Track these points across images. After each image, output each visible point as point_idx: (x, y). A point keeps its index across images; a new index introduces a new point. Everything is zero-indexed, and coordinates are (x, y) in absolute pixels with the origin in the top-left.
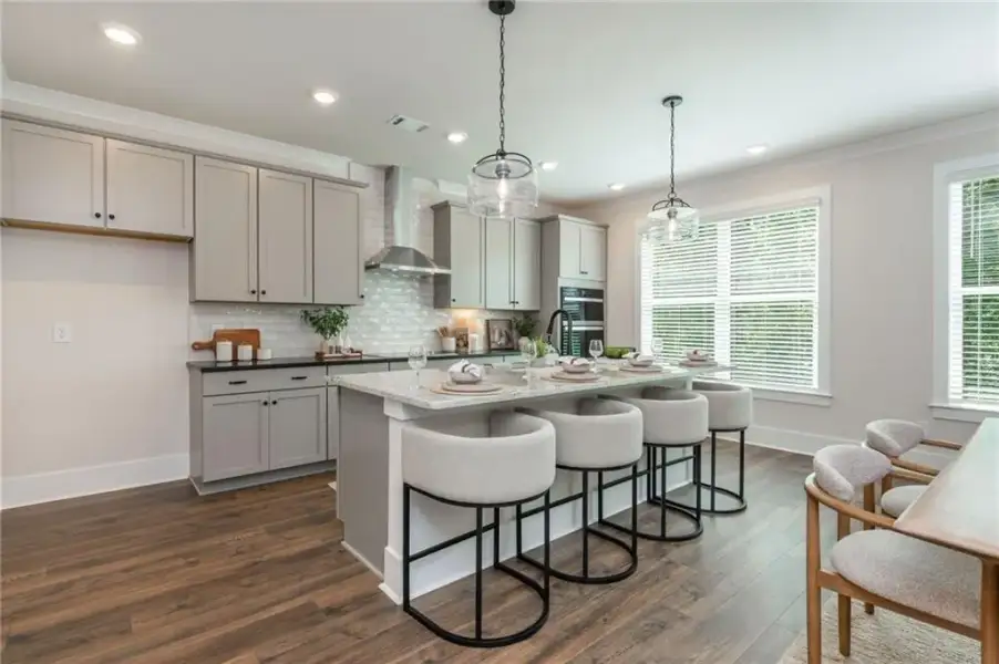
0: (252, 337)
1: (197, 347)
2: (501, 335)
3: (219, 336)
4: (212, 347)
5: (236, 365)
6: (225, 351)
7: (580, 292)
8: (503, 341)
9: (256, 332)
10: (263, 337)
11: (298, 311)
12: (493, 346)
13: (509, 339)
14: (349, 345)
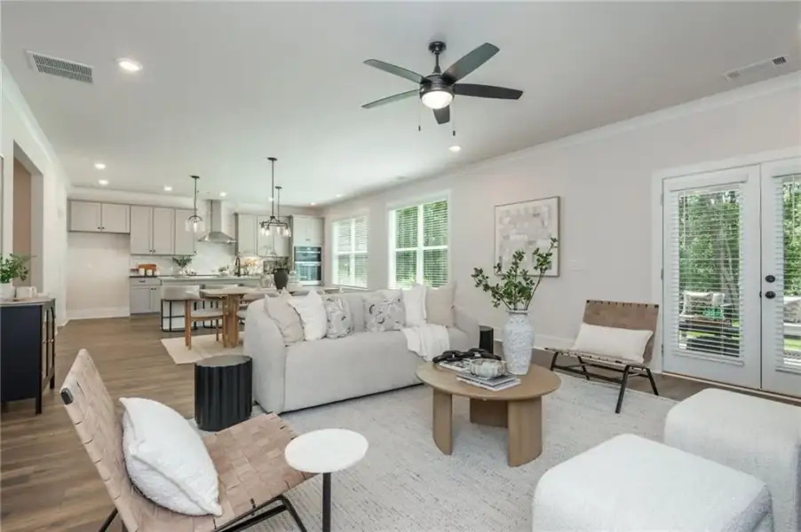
0: (153, 267)
1: (133, 270)
3: (141, 266)
4: (138, 270)
5: (146, 276)
6: (142, 272)
7: (312, 249)
9: (155, 266)
10: (157, 267)
11: (171, 258)
14: (192, 270)
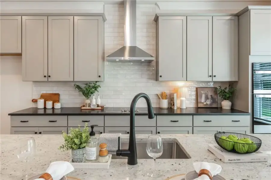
0: (55, 97)
1: (34, 101)
2: (207, 98)
8: (209, 102)
9: (58, 95)
12: (200, 105)
13: (214, 100)
